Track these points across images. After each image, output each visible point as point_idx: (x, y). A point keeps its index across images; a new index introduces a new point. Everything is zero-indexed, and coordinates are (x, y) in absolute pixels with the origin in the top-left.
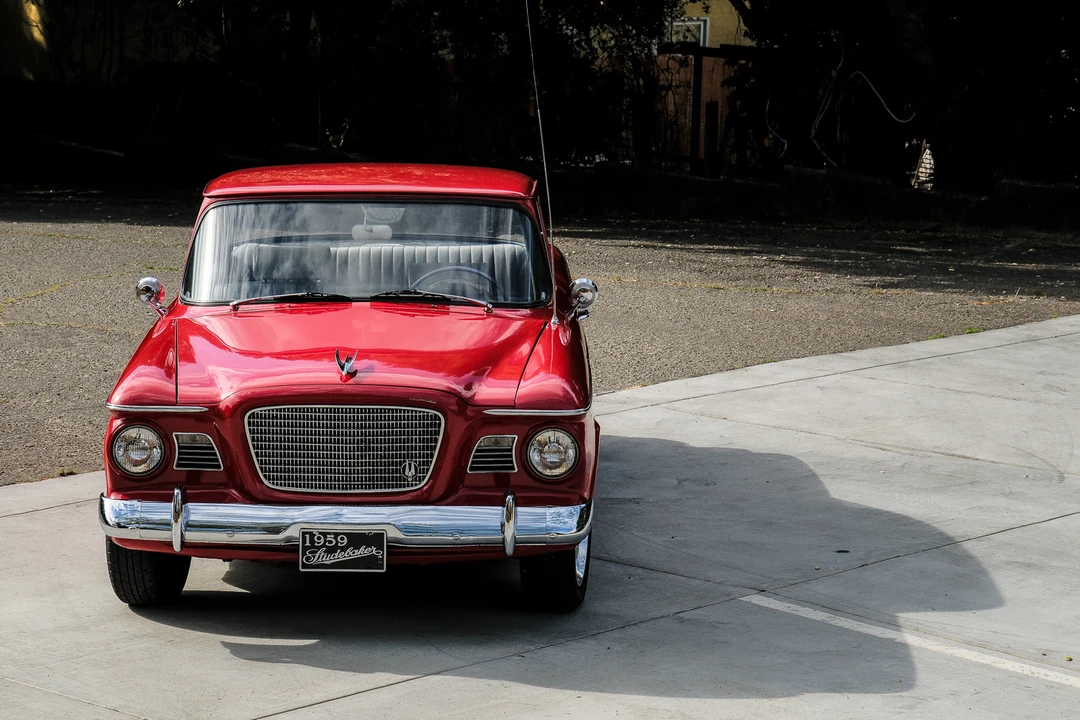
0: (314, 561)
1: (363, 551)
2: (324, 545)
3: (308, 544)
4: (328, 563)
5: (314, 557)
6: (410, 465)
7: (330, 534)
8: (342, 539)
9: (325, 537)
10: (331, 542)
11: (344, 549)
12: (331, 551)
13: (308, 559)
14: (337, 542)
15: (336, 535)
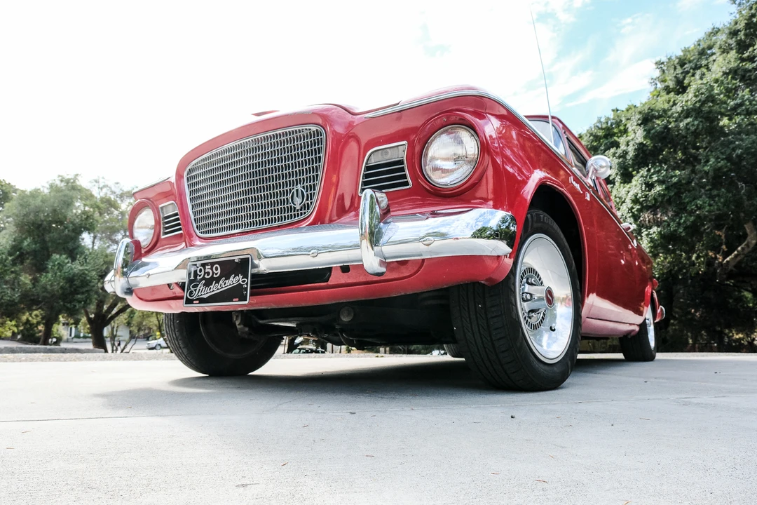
0: (195, 295)
1: (233, 281)
2: (204, 278)
3: (192, 278)
4: (205, 296)
5: (195, 290)
6: (297, 190)
7: (207, 264)
8: (217, 269)
9: (205, 269)
10: (208, 274)
11: (218, 280)
12: (208, 283)
13: (191, 293)
14: (213, 273)
15: (212, 264)
